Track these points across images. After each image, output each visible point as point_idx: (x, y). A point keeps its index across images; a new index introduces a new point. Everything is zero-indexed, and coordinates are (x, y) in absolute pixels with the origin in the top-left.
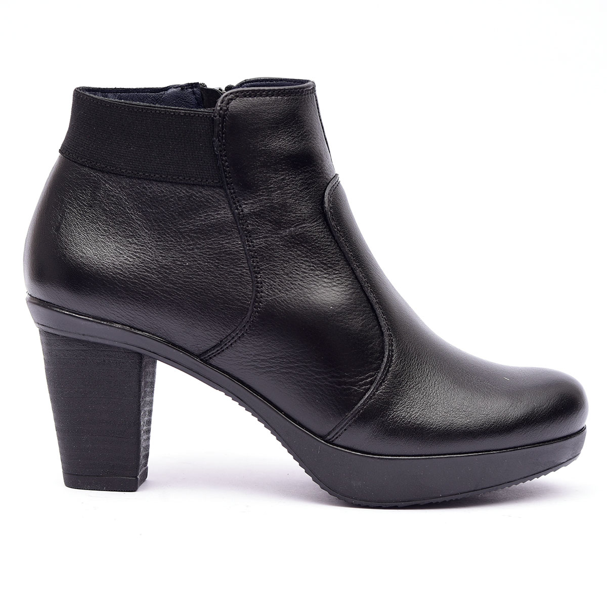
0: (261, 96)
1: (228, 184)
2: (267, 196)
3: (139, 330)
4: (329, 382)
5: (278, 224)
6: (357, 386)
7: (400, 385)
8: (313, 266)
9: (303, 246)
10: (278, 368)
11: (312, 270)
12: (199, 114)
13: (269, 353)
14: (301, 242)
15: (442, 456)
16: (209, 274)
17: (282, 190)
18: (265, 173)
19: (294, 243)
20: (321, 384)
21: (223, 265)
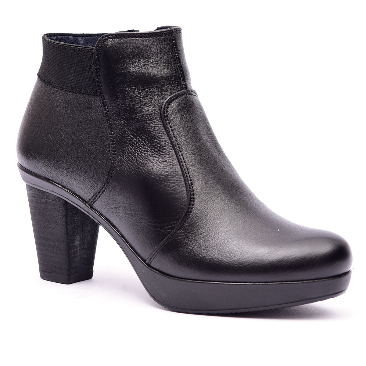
0: (124, 38)
1: (100, 94)
2: (123, 102)
3: (57, 183)
4: (147, 225)
5: (129, 120)
6: (163, 230)
7: (192, 231)
8: (148, 149)
9: (143, 135)
10: (123, 213)
11: (147, 151)
12: (86, 49)
13: (118, 204)
14: (142, 133)
15: (212, 282)
16: (89, 151)
17: (132, 99)
18: (122, 87)
19: (138, 133)
20: (143, 226)
21: (97, 145)
